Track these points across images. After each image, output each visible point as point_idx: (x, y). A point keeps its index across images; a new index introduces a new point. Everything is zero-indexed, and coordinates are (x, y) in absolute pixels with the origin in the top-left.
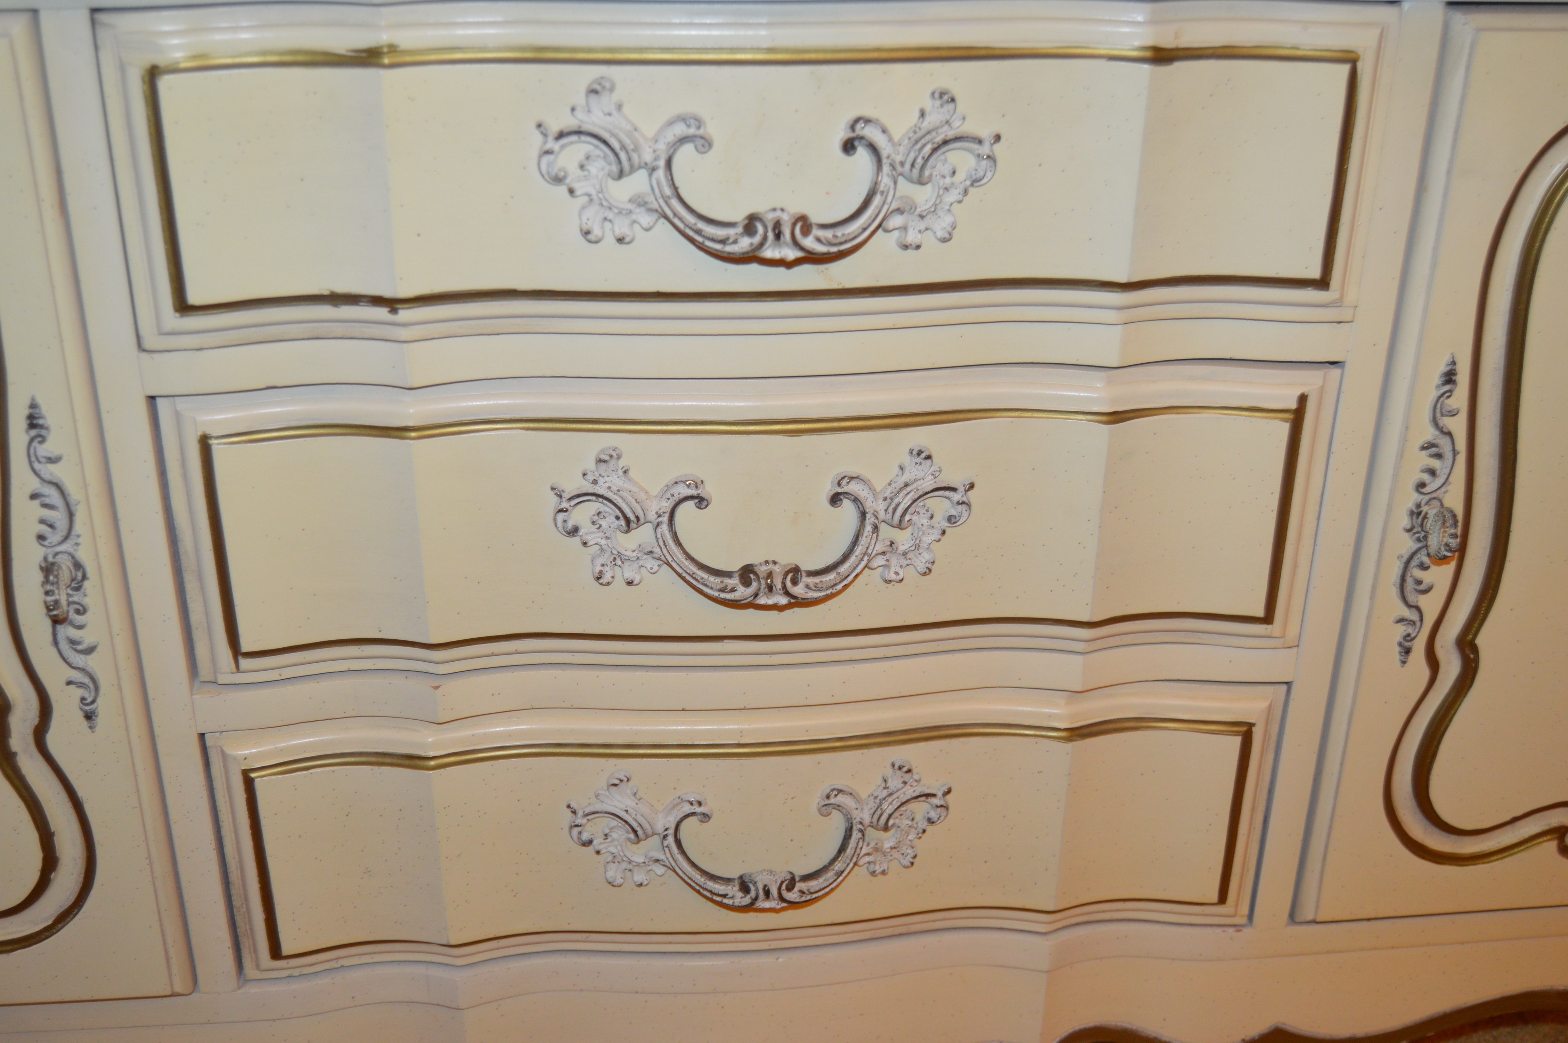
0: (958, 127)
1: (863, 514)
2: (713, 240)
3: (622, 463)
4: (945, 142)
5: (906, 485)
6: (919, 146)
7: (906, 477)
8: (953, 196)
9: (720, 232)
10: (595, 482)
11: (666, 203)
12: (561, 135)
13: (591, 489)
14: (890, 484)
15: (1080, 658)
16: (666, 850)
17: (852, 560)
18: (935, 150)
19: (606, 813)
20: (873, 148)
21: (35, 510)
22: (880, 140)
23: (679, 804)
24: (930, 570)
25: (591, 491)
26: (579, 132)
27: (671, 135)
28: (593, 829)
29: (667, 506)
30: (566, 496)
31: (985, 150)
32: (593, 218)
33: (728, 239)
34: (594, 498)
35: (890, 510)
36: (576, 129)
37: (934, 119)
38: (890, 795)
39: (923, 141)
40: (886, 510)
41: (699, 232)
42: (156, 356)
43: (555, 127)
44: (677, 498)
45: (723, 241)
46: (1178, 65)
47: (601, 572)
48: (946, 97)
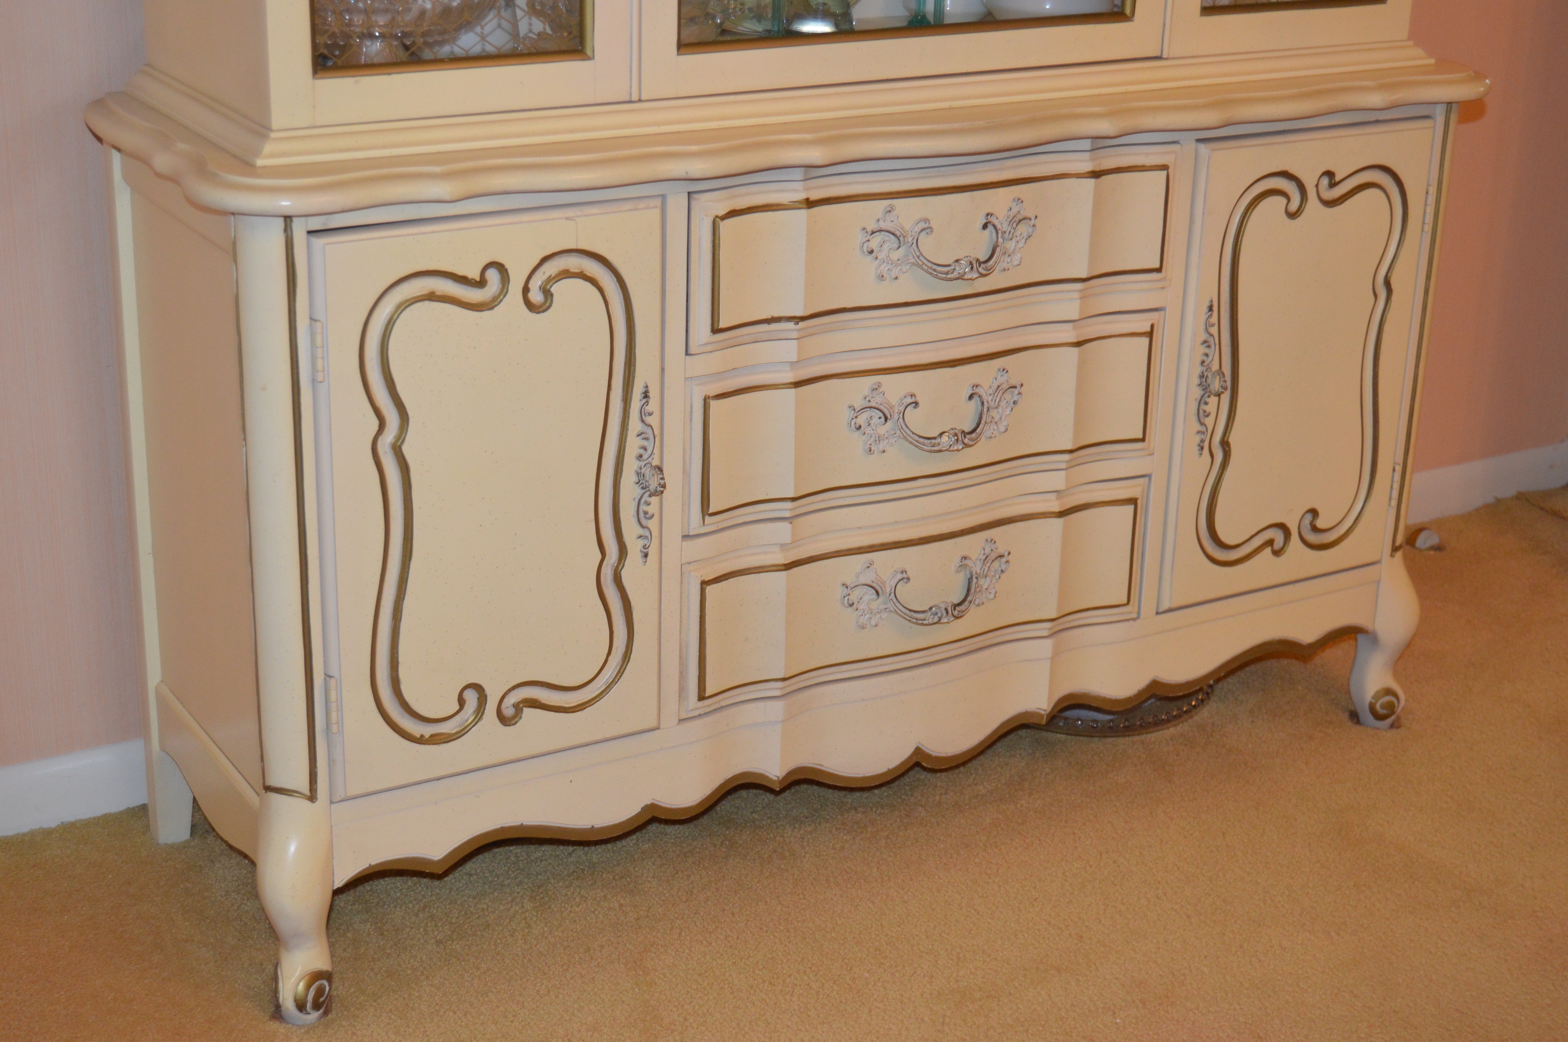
0: (1024, 213)
1: (983, 403)
2: (942, 273)
3: (881, 390)
4: (1020, 221)
5: (999, 387)
6: (1011, 224)
7: (998, 383)
8: (1021, 245)
9: (946, 269)
10: (869, 401)
11: (918, 258)
12: (873, 233)
13: (868, 405)
14: (990, 387)
15: (1064, 472)
16: (891, 601)
17: (981, 426)
18: (1017, 224)
19: (863, 585)
20: (995, 227)
21: (639, 442)
22: (996, 222)
23: (895, 575)
24: (1007, 429)
25: (868, 406)
26: (880, 231)
27: (917, 229)
28: (855, 596)
29: (902, 408)
30: (857, 410)
31: (1032, 222)
32: (884, 268)
33: (948, 272)
34: (869, 409)
35: (994, 400)
36: (879, 229)
37: (1015, 210)
38: (987, 557)
39: (1013, 221)
40: (992, 400)
41: (935, 270)
42: (694, 356)
43: (869, 230)
44: (905, 404)
45: (947, 273)
46: (1103, 178)
47: (870, 448)
48: (1019, 200)
